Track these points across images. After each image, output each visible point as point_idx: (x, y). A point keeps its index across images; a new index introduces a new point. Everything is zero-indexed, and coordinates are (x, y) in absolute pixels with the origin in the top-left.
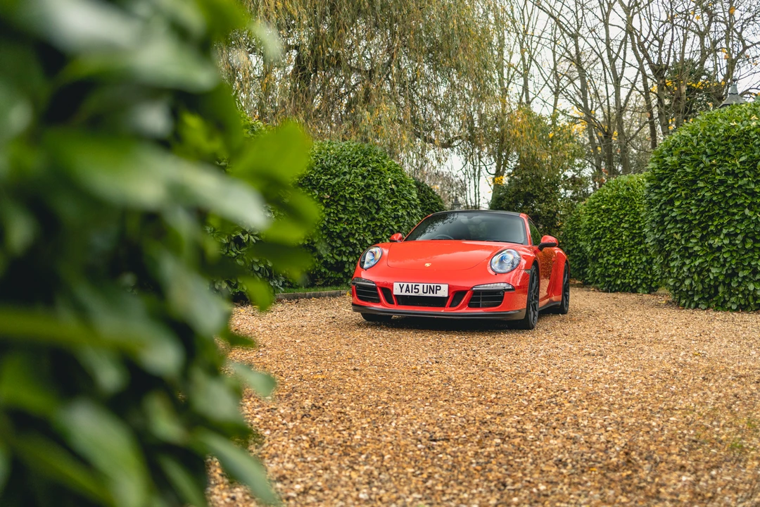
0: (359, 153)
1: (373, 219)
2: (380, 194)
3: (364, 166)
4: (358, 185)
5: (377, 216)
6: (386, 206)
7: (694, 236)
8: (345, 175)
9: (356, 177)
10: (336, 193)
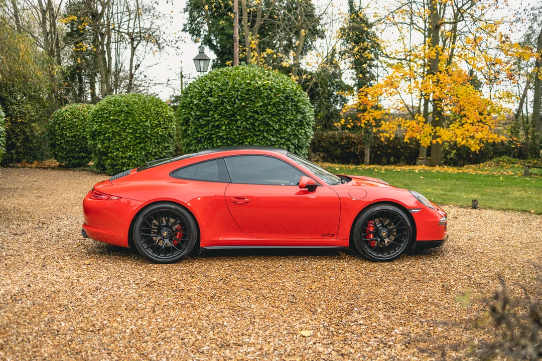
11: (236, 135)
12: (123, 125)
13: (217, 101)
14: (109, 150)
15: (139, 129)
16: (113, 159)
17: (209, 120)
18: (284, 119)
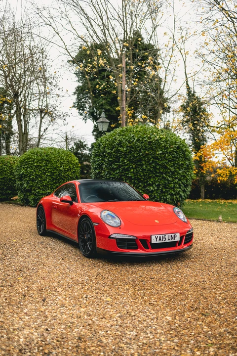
7: (140, 186)
11: (141, 176)
12: (44, 170)
13: (126, 150)
14: (33, 188)
15: (56, 172)
16: (35, 195)
17: (120, 165)
18: (177, 164)
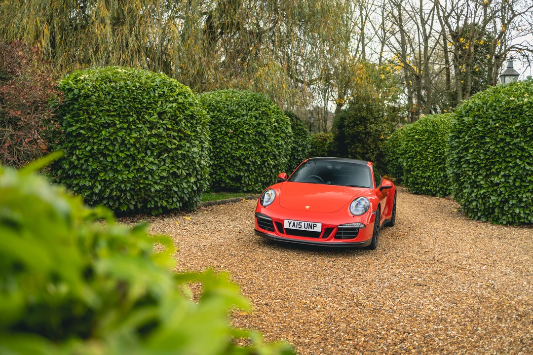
0: (253, 100)
1: (262, 147)
2: (267, 130)
3: (256, 110)
4: (252, 124)
5: (264, 145)
6: (271, 138)
8: (243, 117)
9: (251, 118)
10: (237, 129)
